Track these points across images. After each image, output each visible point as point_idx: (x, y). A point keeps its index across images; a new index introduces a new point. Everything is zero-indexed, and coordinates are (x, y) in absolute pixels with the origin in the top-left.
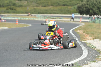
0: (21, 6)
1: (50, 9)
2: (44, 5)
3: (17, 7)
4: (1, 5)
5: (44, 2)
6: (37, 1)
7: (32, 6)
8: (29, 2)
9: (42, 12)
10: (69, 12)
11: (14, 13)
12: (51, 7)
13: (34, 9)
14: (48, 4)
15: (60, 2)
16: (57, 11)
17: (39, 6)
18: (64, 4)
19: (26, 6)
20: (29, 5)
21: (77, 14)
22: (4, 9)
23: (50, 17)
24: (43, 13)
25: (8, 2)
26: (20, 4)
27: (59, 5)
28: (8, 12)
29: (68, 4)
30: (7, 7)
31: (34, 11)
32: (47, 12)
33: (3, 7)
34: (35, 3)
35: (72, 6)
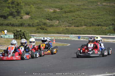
0: (52, 26)
1: (84, 29)
2: (77, 25)
3: (48, 27)
4: (31, 24)
5: (77, 22)
6: (69, 21)
7: (63, 26)
8: (60, 21)
9: (74, 32)
10: (103, 33)
11: (45, 33)
12: (84, 27)
13: (66, 29)
14: (81, 24)
15: (94, 22)
16: (91, 31)
17: (72, 26)
18: (98, 24)
19: (57, 26)
20: (61, 25)
21: (112, 35)
22: (34, 29)
23: (84, 38)
24: (76, 34)
25: (39, 22)
26: (51, 24)
27: (93, 25)
28: (39, 33)
29: (102, 24)
30: (37, 27)
31: (67, 32)
32: (80, 32)
33: (33, 26)
34: (68, 22)
35: (107, 26)
